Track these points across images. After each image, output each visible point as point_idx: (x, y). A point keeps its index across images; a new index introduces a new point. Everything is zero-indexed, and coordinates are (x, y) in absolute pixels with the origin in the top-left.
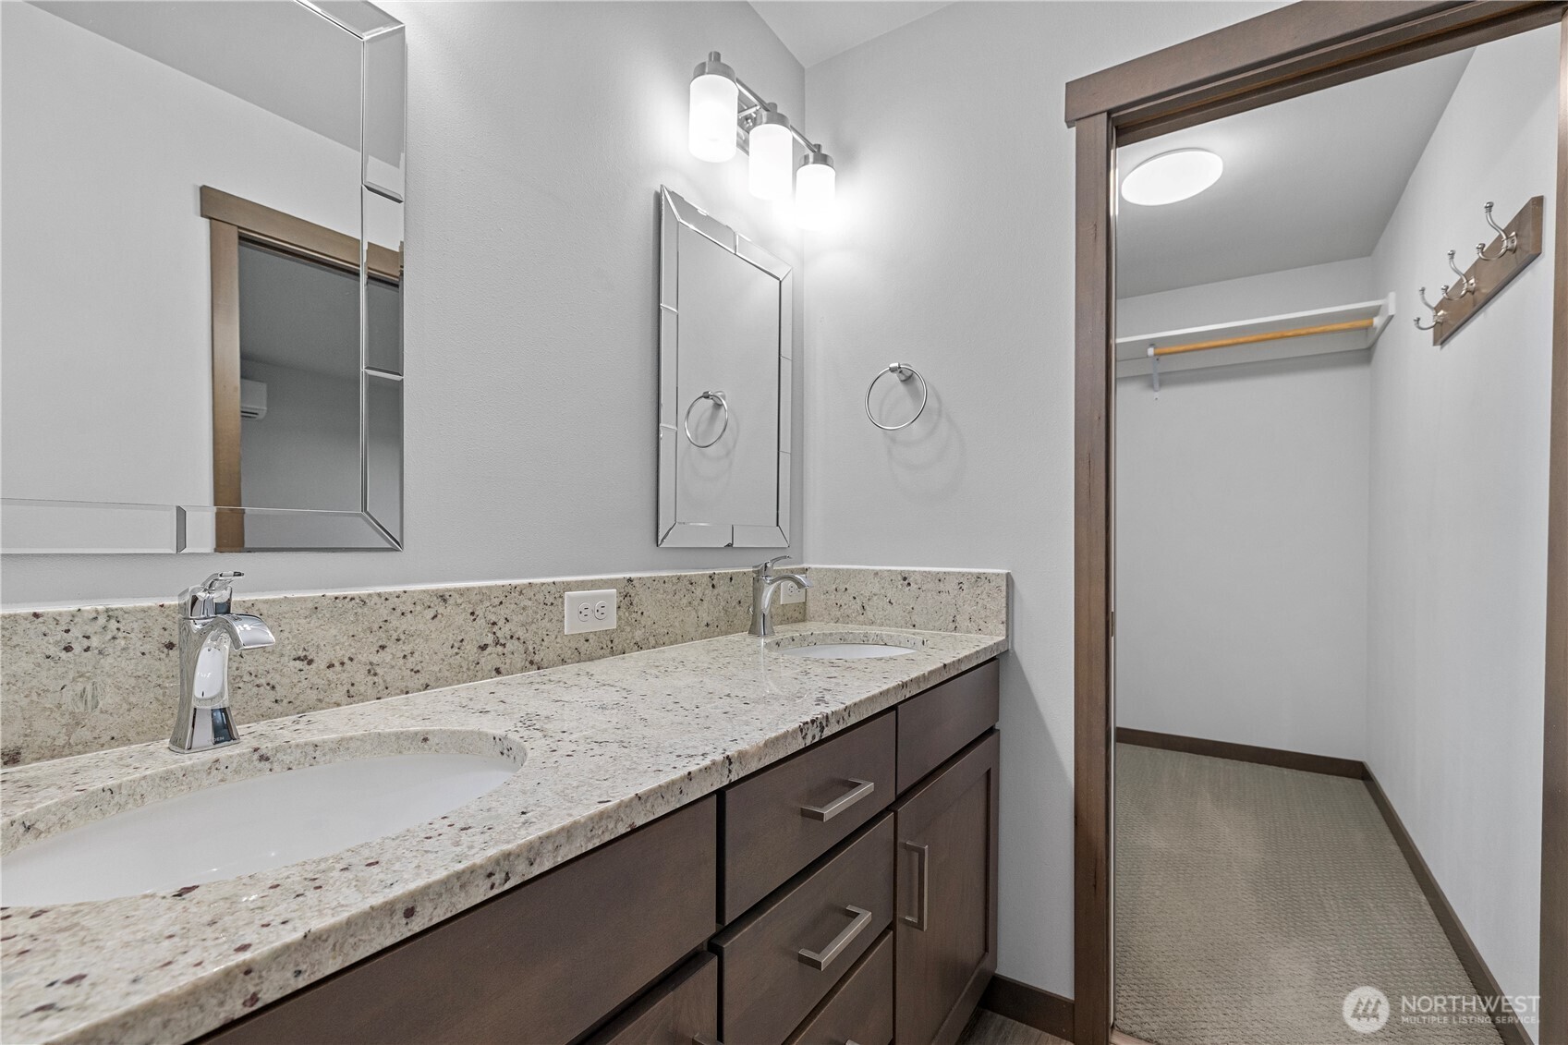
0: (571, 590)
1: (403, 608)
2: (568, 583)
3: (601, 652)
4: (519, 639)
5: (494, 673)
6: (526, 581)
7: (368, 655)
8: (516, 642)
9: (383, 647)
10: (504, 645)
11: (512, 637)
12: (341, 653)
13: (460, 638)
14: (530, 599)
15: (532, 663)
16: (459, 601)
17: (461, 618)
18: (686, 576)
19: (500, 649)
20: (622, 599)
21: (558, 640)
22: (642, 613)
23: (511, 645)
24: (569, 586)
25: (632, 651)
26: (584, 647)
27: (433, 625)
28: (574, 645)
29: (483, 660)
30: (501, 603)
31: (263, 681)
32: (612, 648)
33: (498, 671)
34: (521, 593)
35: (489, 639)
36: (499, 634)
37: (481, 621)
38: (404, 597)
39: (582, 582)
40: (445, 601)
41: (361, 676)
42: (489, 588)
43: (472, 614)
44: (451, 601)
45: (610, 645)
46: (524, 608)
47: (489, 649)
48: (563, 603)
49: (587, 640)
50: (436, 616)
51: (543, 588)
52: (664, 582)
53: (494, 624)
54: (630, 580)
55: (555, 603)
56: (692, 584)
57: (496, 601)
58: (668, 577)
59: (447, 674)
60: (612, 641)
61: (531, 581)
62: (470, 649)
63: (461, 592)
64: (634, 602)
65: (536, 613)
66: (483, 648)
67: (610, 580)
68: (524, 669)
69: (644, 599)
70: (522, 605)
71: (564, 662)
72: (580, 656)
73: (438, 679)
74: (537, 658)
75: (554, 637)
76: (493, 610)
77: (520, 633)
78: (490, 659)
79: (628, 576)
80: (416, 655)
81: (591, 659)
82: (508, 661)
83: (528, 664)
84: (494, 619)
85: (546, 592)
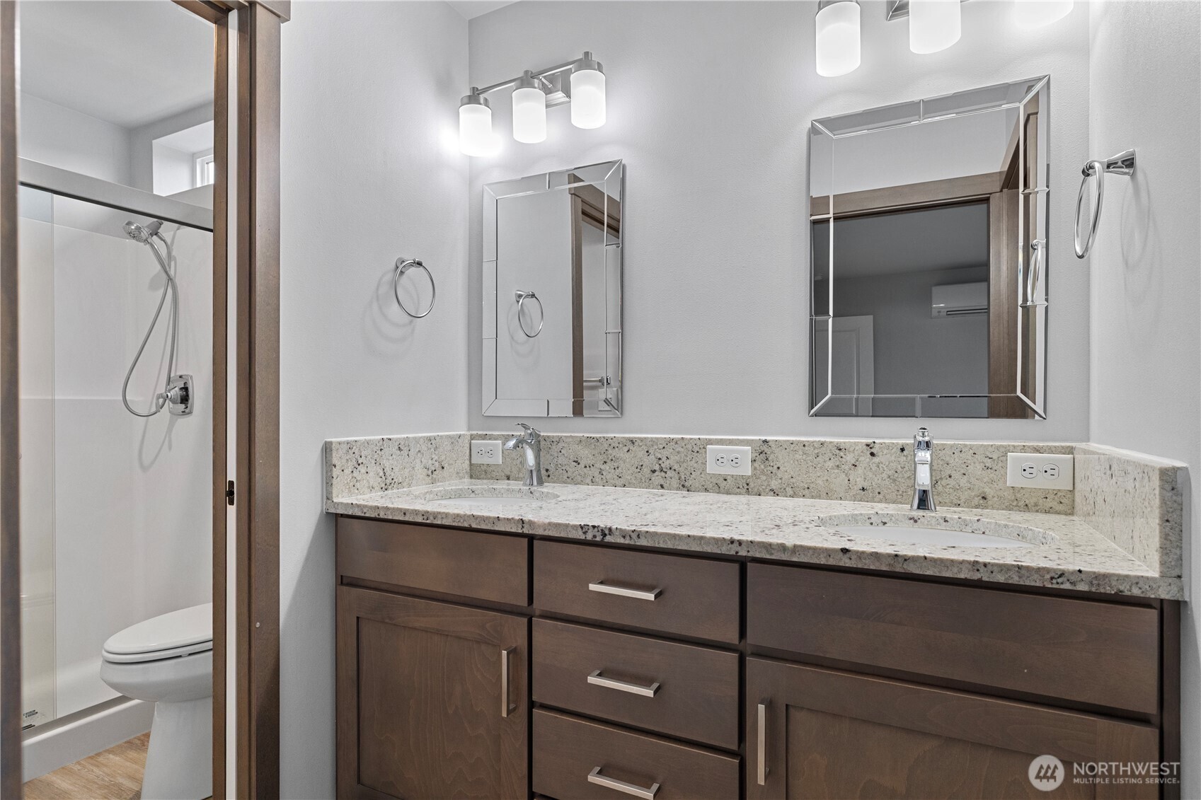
0: (712, 444)
1: (613, 445)
2: (710, 440)
3: (738, 490)
4: (675, 470)
5: (660, 487)
6: (680, 436)
7: (599, 465)
8: (673, 472)
9: (605, 462)
10: (666, 472)
11: (670, 468)
12: (589, 462)
13: (641, 464)
14: (682, 447)
15: (683, 486)
16: (641, 444)
17: (642, 454)
18: (831, 442)
19: (663, 474)
20: (757, 454)
21: (702, 476)
22: (778, 468)
23: (670, 473)
24: (710, 442)
25: (767, 495)
26: (723, 484)
27: (627, 455)
28: (715, 481)
29: (653, 479)
30: (664, 448)
31: (564, 468)
32: (748, 489)
33: (662, 487)
34: (676, 443)
35: (657, 468)
36: (662, 465)
37: (652, 457)
38: (614, 439)
39: (721, 439)
40: (633, 443)
41: (596, 474)
42: (657, 439)
43: (647, 452)
44: (636, 444)
45: (746, 487)
46: (678, 452)
47: (657, 473)
48: (706, 452)
49: (725, 480)
50: (629, 451)
51: (691, 441)
52: (804, 446)
53: (660, 459)
54: (765, 441)
55: (700, 451)
56: (840, 449)
57: (661, 447)
58: (808, 441)
59: (634, 482)
60: (748, 484)
61: (684, 436)
62: (646, 471)
63: (642, 440)
64: (770, 459)
65: (686, 456)
66: (654, 471)
67: (744, 440)
68: (678, 489)
69: (780, 457)
70: (677, 450)
71: (706, 490)
72: (718, 489)
73: (630, 483)
74: (686, 484)
75: (699, 473)
76: (660, 451)
77: (676, 467)
78: (658, 478)
79: (764, 438)
80: (620, 468)
81: (728, 493)
82: (668, 482)
83: (680, 486)
84: (660, 456)
85: (693, 444)
